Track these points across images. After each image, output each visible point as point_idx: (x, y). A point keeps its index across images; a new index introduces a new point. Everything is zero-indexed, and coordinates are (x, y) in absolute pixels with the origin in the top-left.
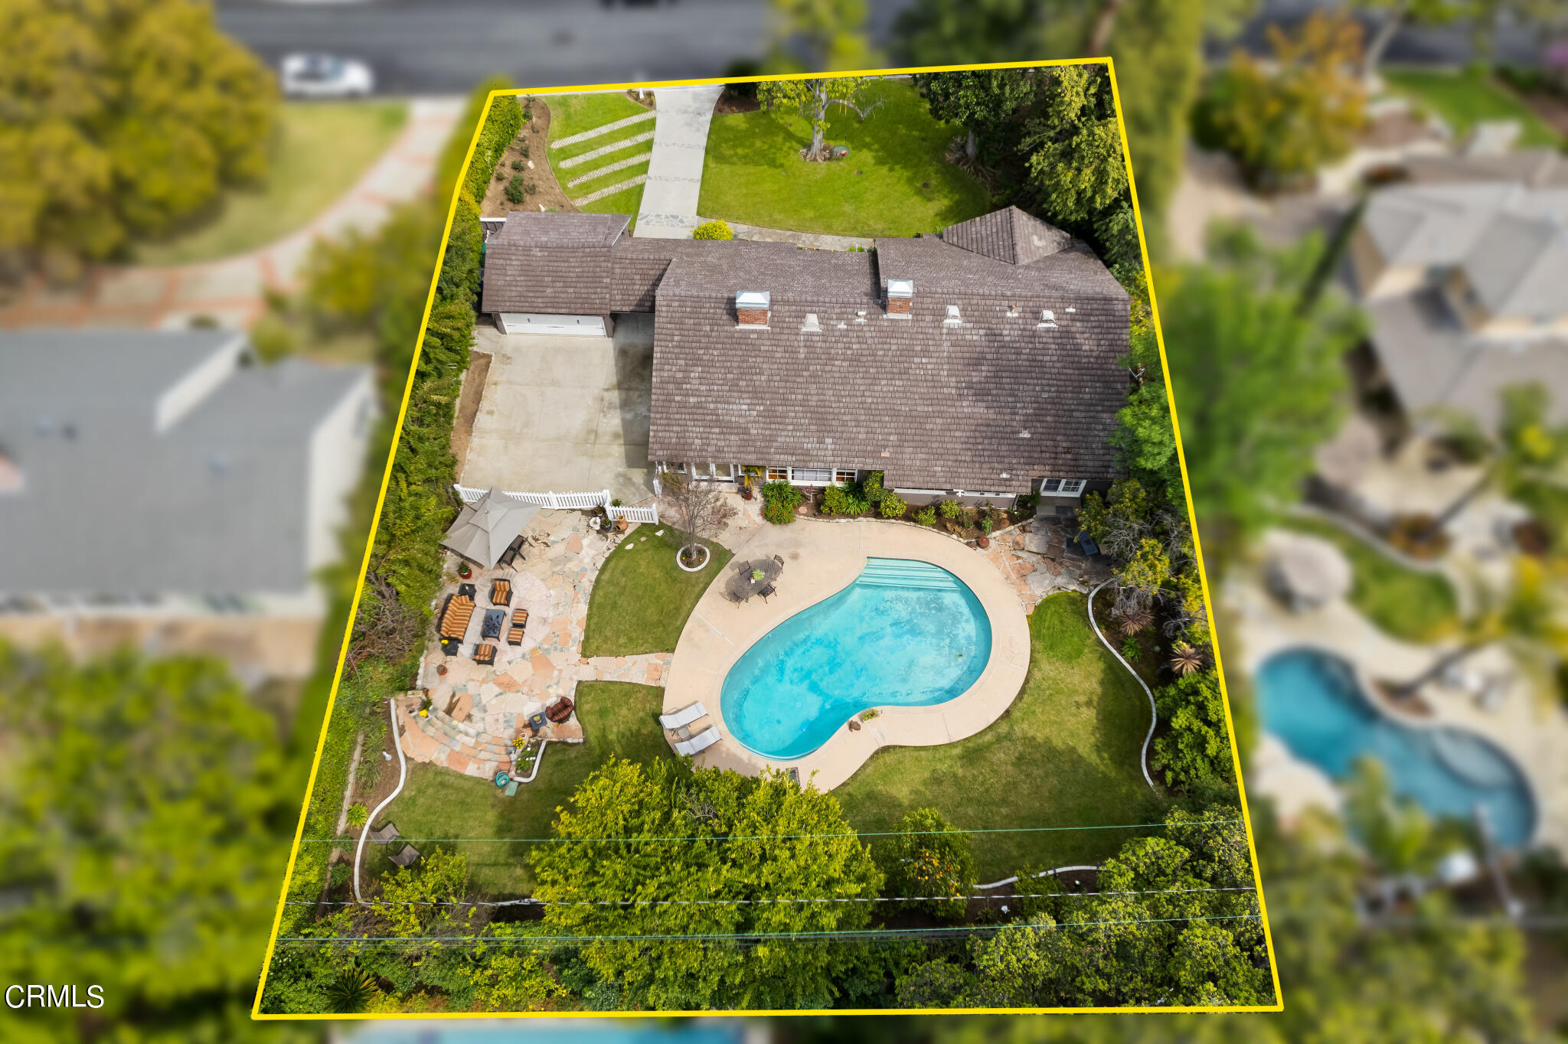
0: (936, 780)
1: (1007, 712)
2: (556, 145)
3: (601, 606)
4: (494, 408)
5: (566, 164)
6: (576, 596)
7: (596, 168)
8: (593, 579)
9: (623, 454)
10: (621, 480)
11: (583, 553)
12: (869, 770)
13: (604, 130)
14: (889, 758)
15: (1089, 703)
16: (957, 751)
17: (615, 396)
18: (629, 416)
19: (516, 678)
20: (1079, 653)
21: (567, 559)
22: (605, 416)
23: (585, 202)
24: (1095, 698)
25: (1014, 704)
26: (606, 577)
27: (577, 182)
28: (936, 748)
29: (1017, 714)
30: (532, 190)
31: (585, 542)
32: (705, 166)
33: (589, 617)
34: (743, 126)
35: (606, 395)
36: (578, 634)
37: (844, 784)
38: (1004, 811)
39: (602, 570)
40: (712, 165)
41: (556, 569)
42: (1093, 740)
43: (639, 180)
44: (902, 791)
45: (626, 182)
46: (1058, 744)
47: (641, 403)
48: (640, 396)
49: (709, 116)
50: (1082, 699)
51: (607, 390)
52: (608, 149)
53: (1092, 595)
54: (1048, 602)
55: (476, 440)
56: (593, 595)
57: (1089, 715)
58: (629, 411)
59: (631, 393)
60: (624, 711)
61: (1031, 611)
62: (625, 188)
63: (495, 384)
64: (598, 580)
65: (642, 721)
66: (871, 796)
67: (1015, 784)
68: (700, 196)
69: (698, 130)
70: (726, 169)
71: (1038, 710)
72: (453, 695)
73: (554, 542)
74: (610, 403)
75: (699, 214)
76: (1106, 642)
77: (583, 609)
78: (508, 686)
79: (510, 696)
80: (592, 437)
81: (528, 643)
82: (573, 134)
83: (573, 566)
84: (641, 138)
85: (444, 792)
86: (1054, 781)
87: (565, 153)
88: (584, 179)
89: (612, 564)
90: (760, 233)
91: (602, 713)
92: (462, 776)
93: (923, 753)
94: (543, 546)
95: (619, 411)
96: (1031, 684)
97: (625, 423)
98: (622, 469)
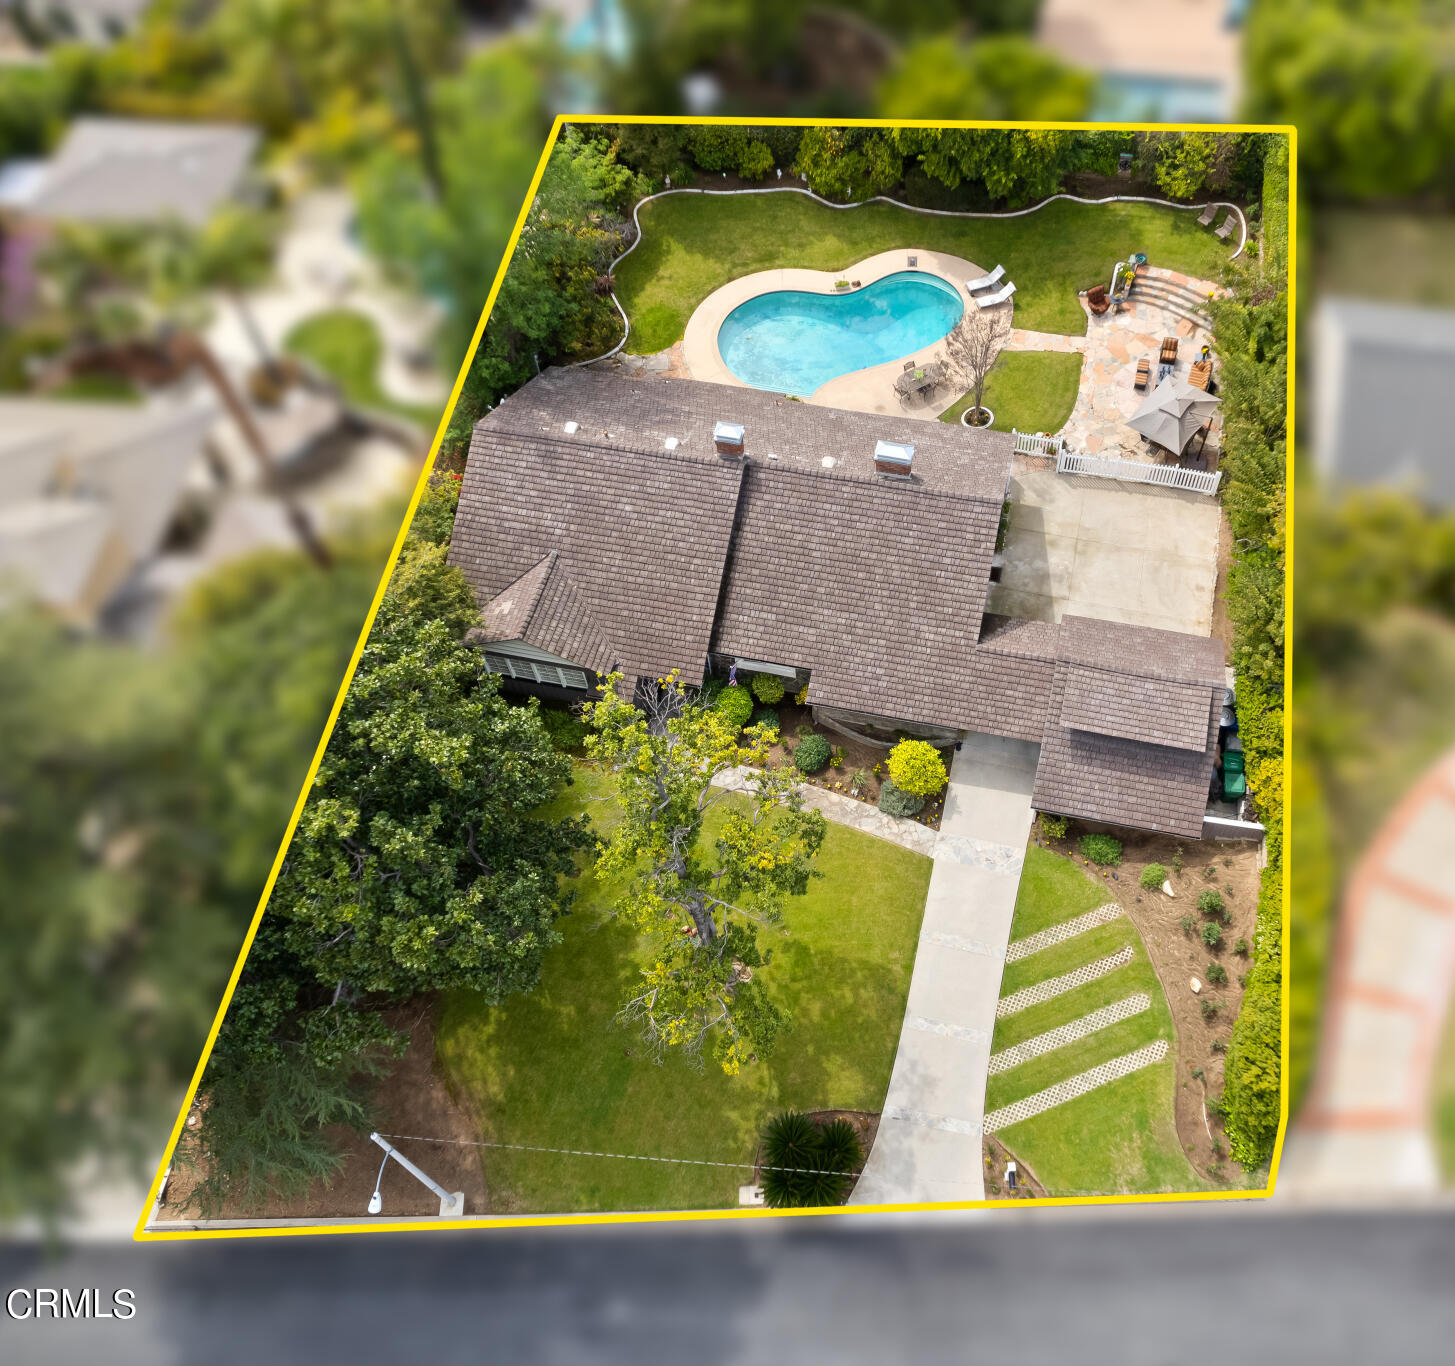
0: (801, 246)
1: (730, 280)
2: (1158, 1050)
3: (1067, 389)
4: (1197, 594)
5: (1139, 1003)
6: (1091, 401)
7: (1089, 986)
8: (1074, 412)
9: (1045, 523)
10: (1048, 497)
11: (1086, 434)
12: (853, 259)
13: (1078, 1086)
14: (835, 265)
15: (660, 279)
16: (778, 262)
17: (1056, 589)
18: (1038, 564)
19: (1140, 344)
20: (651, 310)
21: (1101, 432)
22: (1067, 568)
23: (1103, 910)
24: (654, 281)
25: (720, 286)
26: (1063, 412)
27: (1119, 959)
28: (795, 267)
29: (722, 279)
30: (1189, 932)
31: (1083, 444)
32: (909, 968)
33: (1077, 382)
34: (833, 1064)
35: (1065, 592)
36: (1087, 371)
37: (873, 255)
38: (758, 225)
39: (1065, 418)
40: (897, 968)
41: (1110, 425)
42: (669, 257)
43: (1021, 952)
44: (831, 242)
45: (1040, 947)
46: (699, 257)
47: (1026, 577)
48: (1025, 585)
49: (890, 1109)
50: (666, 282)
51: (1064, 598)
52: (1072, 1033)
53: (617, 349)
54: (659, 348)
55: (1212, 558)
56: (1074, 399)
57: (662, 272)
58: (1037, 570)
59: (1036, 590)
60: (1046, 312)
61: (677, 344)
62: (1041, 935)
63: (1200, 623)
64: (1070, 410)
65: (1029, 305)
66: (854, 243)
67: (742, 238)
68: (924, 898)
69: (913, 1065)
70: (875, 956)
71: (704, 279)
72: (1193, 337)
73: (1115, 448)
74: (1060, 582)
75: (931, 862)
76: (624, 315)
77: (1083, 389)
78: (1146, 338)
79: (1143, 331)
80: (1080, 547)
81: (1133, 367)
82: (1131, 1076)
83: (1096, 426)
84: (1013, 1057)
85: (1188, 260)
86: (712, 237)
87: (1143, 1030)
88: (1109, 963)
89: (1056, 421)
90: (845, 813)
91: (1062, 312)
92: (1175, 270)
93: (806, 264)
94: (1126, 445)
95: (1051, 572)
96: (701, 296)
97: (1044, 558)
98: (1047, 508)
